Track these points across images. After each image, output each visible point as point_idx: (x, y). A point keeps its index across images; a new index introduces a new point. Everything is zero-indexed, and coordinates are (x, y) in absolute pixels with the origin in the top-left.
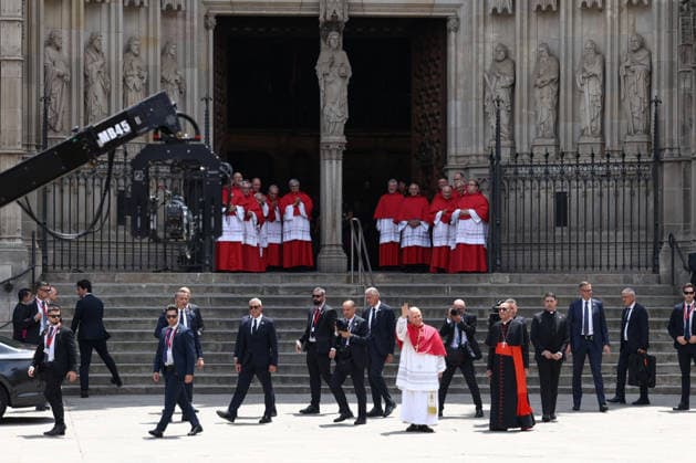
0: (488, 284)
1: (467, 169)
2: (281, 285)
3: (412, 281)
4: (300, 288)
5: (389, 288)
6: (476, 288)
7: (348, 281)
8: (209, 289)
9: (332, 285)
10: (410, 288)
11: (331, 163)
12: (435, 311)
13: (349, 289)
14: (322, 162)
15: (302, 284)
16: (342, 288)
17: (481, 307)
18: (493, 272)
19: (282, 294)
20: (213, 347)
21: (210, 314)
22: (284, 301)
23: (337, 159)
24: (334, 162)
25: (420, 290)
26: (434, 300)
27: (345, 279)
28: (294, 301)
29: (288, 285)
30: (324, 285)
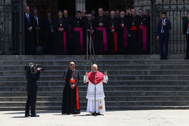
0: (150, 59)
1: (142, 6)
2: (54, 61)
3: (115, 59)
4: (63, 62)
5: (104, 62)
6: (144, 61)
7: (86, 59)
8: (21, 63)
9: (78, 60)
10: (114, 62)
11: (80, 4)
12: (124, 72)
13: (86, 62)
14: (76, 4)
15: (64, 60)
16: (83, 62)
17: (146, 70)
18: (152, 54)
19: (55, 65)
20: (22, 89)
21: (21, 74)
22: (55, 68)
23: (83, 3)
24: (81, 4)
25: (118, 63)
26: (125, 67)
27: (84, 58)
28: (60, 68)
29: (58, 60)
30: (74, 60)
